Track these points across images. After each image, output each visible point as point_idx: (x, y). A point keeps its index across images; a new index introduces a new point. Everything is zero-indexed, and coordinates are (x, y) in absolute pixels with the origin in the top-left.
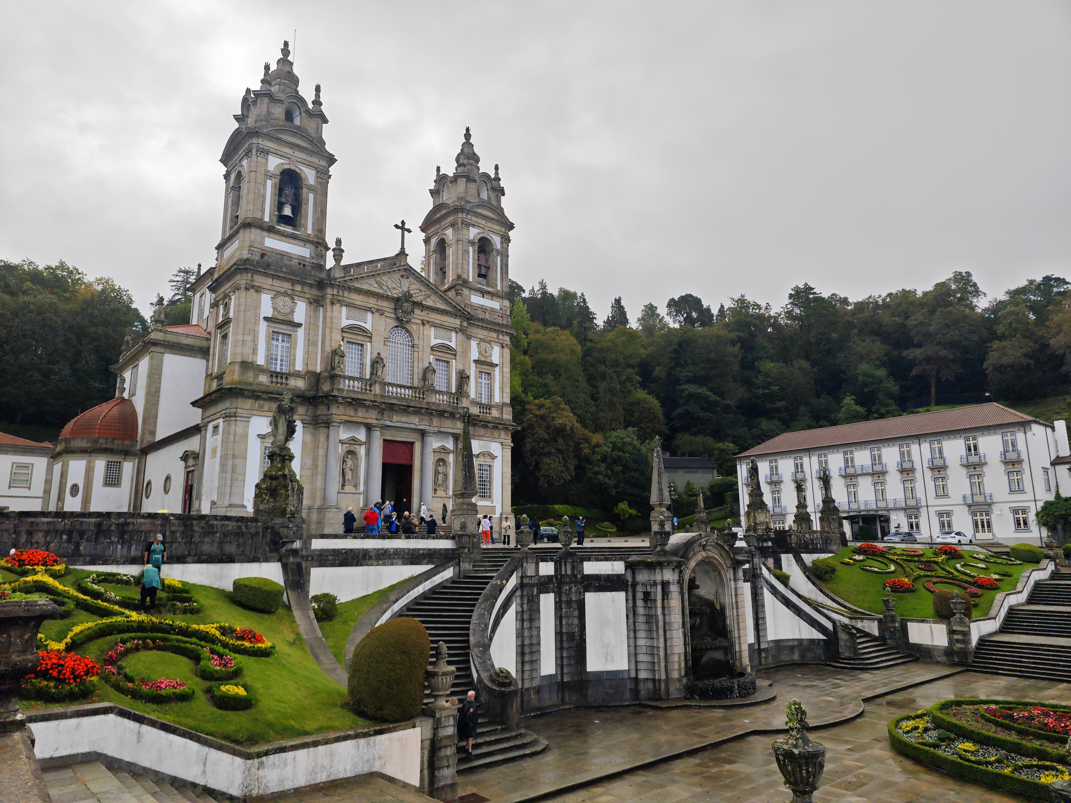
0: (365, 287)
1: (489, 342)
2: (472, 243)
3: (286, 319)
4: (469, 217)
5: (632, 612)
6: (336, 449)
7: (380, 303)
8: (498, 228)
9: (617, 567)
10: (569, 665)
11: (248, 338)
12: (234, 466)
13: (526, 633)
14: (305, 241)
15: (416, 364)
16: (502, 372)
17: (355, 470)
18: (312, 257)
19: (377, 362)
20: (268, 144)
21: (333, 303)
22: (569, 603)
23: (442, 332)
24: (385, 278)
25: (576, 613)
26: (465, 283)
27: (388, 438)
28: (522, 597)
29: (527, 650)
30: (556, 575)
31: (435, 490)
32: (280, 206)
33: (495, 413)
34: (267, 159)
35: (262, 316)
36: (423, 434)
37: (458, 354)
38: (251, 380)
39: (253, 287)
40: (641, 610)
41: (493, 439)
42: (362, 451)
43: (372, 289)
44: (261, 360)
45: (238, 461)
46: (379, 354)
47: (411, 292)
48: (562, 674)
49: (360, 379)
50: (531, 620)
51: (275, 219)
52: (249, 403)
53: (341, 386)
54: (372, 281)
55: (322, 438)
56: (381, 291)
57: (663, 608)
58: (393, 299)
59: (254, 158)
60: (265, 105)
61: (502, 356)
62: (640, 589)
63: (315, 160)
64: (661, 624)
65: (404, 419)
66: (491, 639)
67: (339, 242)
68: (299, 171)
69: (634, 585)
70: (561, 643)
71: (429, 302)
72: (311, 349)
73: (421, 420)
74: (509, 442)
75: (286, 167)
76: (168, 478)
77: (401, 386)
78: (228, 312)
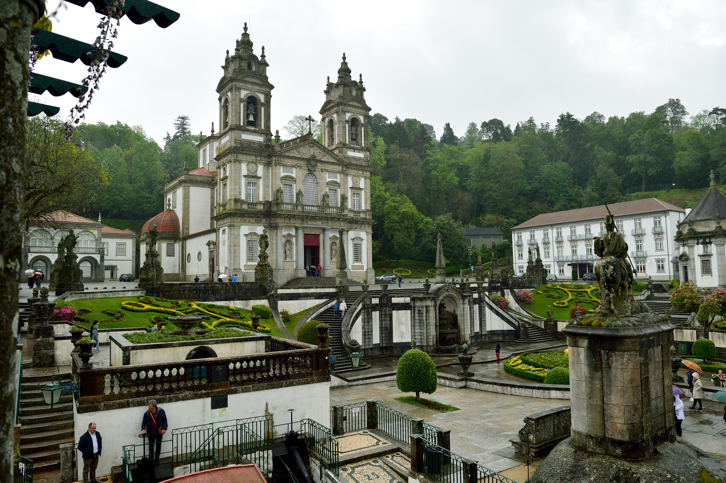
0: (291, 155)
1: (358, 176)
2: (347, 122)
3: (254, 175)
4: (346, 107)
5: (413, 318)
6: (281, 239)
7: (299, 162)
8: (362, 111)
9: (408, 300)
10: (385, 340)
11: (237, 187)
12: (235, 250)
13: (366, 327)
14: (260, 133)
15: (319, 193)
16: (366, 192)
17: (291, 250)
18: (264, 141)
19: (299, 194)
20: (241, 84)
21: (276, 165)
22: (385, 315)
23: (332, 174)
24: (301, 149)
25: (388, 319)
26: (344, 145)
27: (307, 233)
28: (364, 312)
29: (367, 334)
30: (379, 304)
31: (331, 258)
32: (248, 116)
33: (362, 215)
34: (240, 93)
35: (242, 175)
36: (324, 230)
37: (341, 185)
38: (239, 208)
39: (237, 161)
40: (417, 318)
41: (361, 230)
42: (294, 240)
43: (296, 156)
44: (243, 197)
45: (237, 248)
46: (300, 190)
47: (315, 154)
48: (382, 344)
49: (291, 204)
50: (368, 322)
51: (246, 123)
52: (239, 219)
53: (282, 208)
54: (295, 151)
55: (274, 235)
56: (300, 156)
57: (426, 317)
58: (306, 159)
59: (234, 93)
60: (238, 63)
61: (365, 183)
62: (417, 309)
63: (263, 89)
64: (425, 323)
65: (314, 223)
66: (351, 329)
67: (277, 132)
68: (256, 96)
69: (414, 307)
70: (382, 331)
71: (325, 159)
72: (267, 189)
73: (322, 223)
74: (370, 231)
75: (250, 95)
76: (200, 253)
77: (312, 206)
78: (226, 173)
